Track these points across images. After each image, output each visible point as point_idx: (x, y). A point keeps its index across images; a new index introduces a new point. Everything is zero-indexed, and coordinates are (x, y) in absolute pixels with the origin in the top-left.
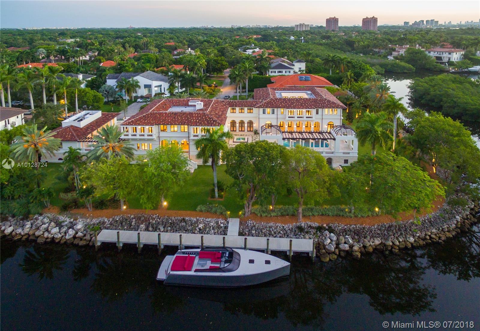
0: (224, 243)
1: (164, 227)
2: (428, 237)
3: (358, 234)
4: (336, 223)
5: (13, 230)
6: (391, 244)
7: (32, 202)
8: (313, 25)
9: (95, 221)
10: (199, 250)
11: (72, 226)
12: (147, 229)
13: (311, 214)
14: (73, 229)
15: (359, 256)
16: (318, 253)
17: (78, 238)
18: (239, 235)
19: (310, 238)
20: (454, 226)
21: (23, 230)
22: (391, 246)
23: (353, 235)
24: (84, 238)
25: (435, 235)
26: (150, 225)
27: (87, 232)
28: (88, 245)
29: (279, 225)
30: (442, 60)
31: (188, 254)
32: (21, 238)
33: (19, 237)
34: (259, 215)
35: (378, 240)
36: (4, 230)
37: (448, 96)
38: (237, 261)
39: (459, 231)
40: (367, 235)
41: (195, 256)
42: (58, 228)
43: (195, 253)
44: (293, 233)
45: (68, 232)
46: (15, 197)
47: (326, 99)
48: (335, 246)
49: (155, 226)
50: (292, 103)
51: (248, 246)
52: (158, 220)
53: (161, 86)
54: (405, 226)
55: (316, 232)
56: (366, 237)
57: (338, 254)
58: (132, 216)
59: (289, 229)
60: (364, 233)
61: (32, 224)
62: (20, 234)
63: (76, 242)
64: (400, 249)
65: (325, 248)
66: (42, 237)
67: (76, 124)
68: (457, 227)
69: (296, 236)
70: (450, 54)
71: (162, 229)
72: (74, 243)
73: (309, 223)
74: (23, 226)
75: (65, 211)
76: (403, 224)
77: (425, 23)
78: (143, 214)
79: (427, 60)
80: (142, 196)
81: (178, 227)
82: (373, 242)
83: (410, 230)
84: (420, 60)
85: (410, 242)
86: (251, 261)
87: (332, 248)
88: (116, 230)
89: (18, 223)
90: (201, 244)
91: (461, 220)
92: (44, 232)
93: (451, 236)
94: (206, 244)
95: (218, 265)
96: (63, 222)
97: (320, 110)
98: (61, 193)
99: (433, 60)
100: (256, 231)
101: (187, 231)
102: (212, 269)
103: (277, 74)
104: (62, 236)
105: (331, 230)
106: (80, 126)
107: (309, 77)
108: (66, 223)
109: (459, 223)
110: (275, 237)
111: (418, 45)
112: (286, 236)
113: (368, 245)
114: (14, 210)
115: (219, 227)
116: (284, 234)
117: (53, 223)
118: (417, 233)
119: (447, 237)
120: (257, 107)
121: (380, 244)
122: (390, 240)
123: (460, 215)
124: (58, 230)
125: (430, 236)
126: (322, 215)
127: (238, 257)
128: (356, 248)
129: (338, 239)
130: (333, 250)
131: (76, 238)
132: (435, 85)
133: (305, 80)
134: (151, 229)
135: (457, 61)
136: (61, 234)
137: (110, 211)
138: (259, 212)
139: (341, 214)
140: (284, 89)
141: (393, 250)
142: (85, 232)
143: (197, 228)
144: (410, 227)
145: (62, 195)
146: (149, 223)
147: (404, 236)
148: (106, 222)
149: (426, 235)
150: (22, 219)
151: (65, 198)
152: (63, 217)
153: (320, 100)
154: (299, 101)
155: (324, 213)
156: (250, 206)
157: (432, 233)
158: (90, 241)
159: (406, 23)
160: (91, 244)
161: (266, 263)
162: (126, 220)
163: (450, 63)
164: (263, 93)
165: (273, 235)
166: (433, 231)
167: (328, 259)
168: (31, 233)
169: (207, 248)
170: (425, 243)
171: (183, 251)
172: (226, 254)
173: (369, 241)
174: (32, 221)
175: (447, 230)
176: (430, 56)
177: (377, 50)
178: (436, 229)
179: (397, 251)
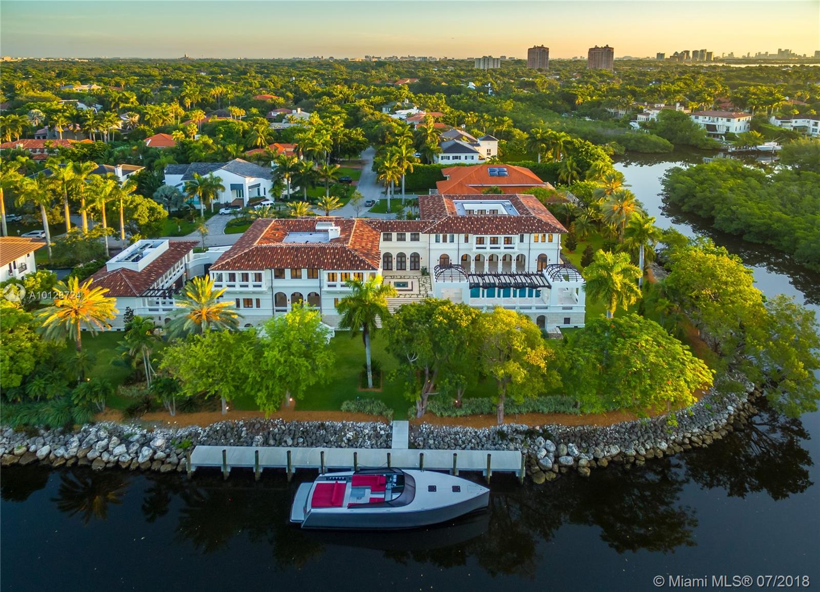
0: (389, 462)
1: (293, 439)
2: (687, 441)
3: (586, 439)
4: (554, 423)
5: (50, 452)
6: (634, 453)
7: (77, 405)
8: (505, 57)
9: (182, 432)
10: (351, 473)
11: (146, 442)
12: (266, 443)
13: (517, 411)
14: (149, 446)
15: (589, 474)
16: (528, 472)
17: (157, 460)
18: (409, 448)
19: (516, 449)
20: (724, 421)
21: (67, 450)
22: (634, 457)
23: (579, 441)
24: (168, 460)
25: (698, 436)
26: (271, 436)
27: (171, 450)
28: (174, 472)
29: (470, 429)
30: (717, 131)
31: (335, 479)
32: (65, 464)
33: (61, 463)
34: (438, 414)
35: (615, 448)
36: (36, 452)
37: (724, 200)
38: (409, 488)
39: (731, 428)
40: (599, 441)
41: (345, 482)
42: (124, 445)
43: (345, 478)
44: (490, 442)
45: (141, 452)
46: (48, 397)
47: (535, 218)
48: (553, 460)
49: (278, 437)
50: (483, 225)
51: (424, 466)
52: (283, 427)
53: (259, 185)
54: (655, 425)
55: (526, 438)
56: (599, 444)
57: (557, 471)
58: (241, 423)
59: (485, 436)
60: (595, 438)
61: (81, 441)
62: (62, 457)
63: (155, 466)
64: (647, 460)
65: (538, 463)
66: (99, 461)
67: (130, 265)
68: (728, 424)
69: (496, 446)
70: (729, 121)
71: (290, 442)
72: (153, 468)
73: (515, 426)
74: (66, 444)
75: (132, 418)
76: (651, 422)
77: (691, 55)
78: (258, 419)
79: (692, 130)
80: (259, 394)
81: (314, 437)
82: (608, 452)
83: (662, 431)
84: (681, 131)
85: (661, 450)
86: (432, 489)
87: (549, 463)
88: (217, 445)
89: (57, 440)
90: (353, 465)
91: (735, 411)
92: (101, 453)
93: (720, 437)
94: (361, 463)
95: (382, 496)
96: (131, 435)
97: (526, 236)
98: (119, 387)
99: (702, 131)
100: (434, 440)
101: (328, 444)
102: (374, 503)
103: (451, 162)
104: (132, 459)
105: (547, 435)
106: (138, 269)
107: (505, 169)
108: (136, 437)
109: (732, 417)
110: (464, 449)
111: (678, 105)
112: (480, 447)
113: (601, 457)
114: (48, 418)
115: (378, 436)
116: (478, 443)
117: (114, 438)
118: (671, 435)
119: (714, 440)
120: (426, 233)
121: (619, 454)
122: (633, 447)
123: (734, 405)
124: (125, 450)
125: (690, 439)
126: (534, 412)
127: (411, 483)
128: (583, 462)
129: (557, 449)
130: (550, 465)
131: (155, 460)
132: (705, 180)
133: (499, 175)
134: (272, 442)
135: (739, 132)
136: (129, 455)
137: (204, 415)
138: (439, 409)
139: (562, 409)
140: (467, 198)
141: (637, 462)
142: (168, 450)
143: (344, 439)
144: (662, 427)
145: (122, 390)
146: (269, 433)
147: (653, 441)
148: (200, 433)
149: (684, 437)
150: (63, 433)
151: (127, 394)
152: (130, 426)
153: (526, 220)
154: (493, 221)
155: (536, 409)
156: (425, 402)
157: (692, 434)
158: (178, 464)
159: (660, 55)
160: (179, 469)
161: (454, 491)
162: (232, 429)
163: (729, 136)
164: (433, 203)
165: (460, 446)
166: (694, 431)
167: (543, 480)
168: (80, 454)
169: (362, 469)
170: (682, 450)
171: (327, 475)
172: (393, 478)
173: (602, 451)
174: (79, 435)
175: (714, 428)
176: (697, 124)
177: (612, 111)
178: (699, 428)
179: (642, 463)
